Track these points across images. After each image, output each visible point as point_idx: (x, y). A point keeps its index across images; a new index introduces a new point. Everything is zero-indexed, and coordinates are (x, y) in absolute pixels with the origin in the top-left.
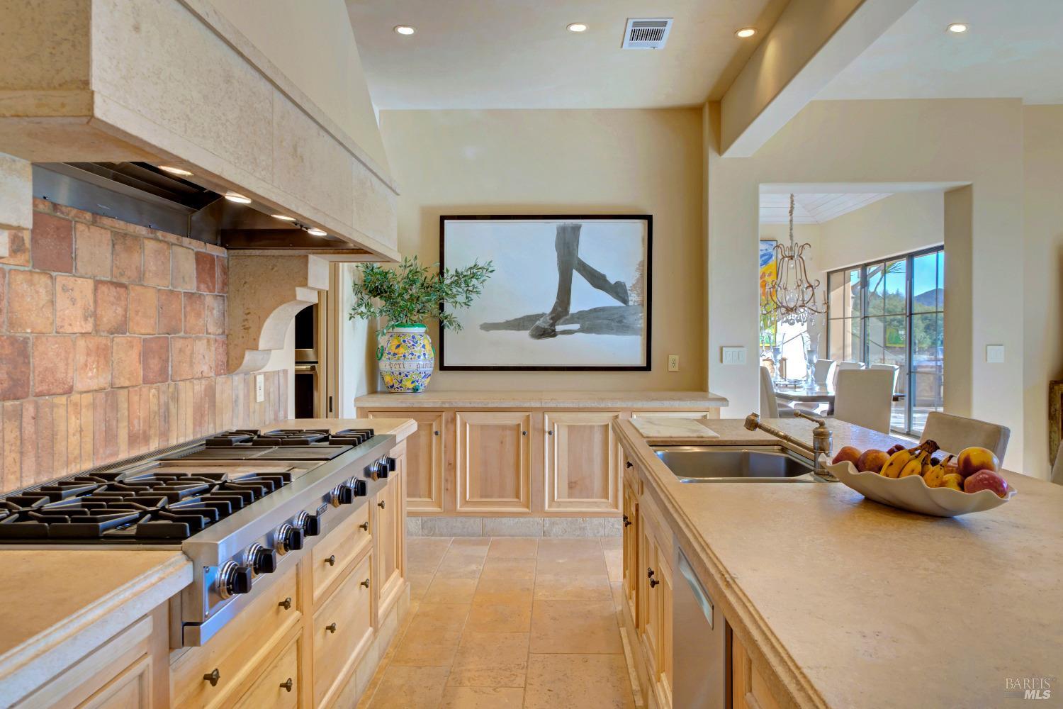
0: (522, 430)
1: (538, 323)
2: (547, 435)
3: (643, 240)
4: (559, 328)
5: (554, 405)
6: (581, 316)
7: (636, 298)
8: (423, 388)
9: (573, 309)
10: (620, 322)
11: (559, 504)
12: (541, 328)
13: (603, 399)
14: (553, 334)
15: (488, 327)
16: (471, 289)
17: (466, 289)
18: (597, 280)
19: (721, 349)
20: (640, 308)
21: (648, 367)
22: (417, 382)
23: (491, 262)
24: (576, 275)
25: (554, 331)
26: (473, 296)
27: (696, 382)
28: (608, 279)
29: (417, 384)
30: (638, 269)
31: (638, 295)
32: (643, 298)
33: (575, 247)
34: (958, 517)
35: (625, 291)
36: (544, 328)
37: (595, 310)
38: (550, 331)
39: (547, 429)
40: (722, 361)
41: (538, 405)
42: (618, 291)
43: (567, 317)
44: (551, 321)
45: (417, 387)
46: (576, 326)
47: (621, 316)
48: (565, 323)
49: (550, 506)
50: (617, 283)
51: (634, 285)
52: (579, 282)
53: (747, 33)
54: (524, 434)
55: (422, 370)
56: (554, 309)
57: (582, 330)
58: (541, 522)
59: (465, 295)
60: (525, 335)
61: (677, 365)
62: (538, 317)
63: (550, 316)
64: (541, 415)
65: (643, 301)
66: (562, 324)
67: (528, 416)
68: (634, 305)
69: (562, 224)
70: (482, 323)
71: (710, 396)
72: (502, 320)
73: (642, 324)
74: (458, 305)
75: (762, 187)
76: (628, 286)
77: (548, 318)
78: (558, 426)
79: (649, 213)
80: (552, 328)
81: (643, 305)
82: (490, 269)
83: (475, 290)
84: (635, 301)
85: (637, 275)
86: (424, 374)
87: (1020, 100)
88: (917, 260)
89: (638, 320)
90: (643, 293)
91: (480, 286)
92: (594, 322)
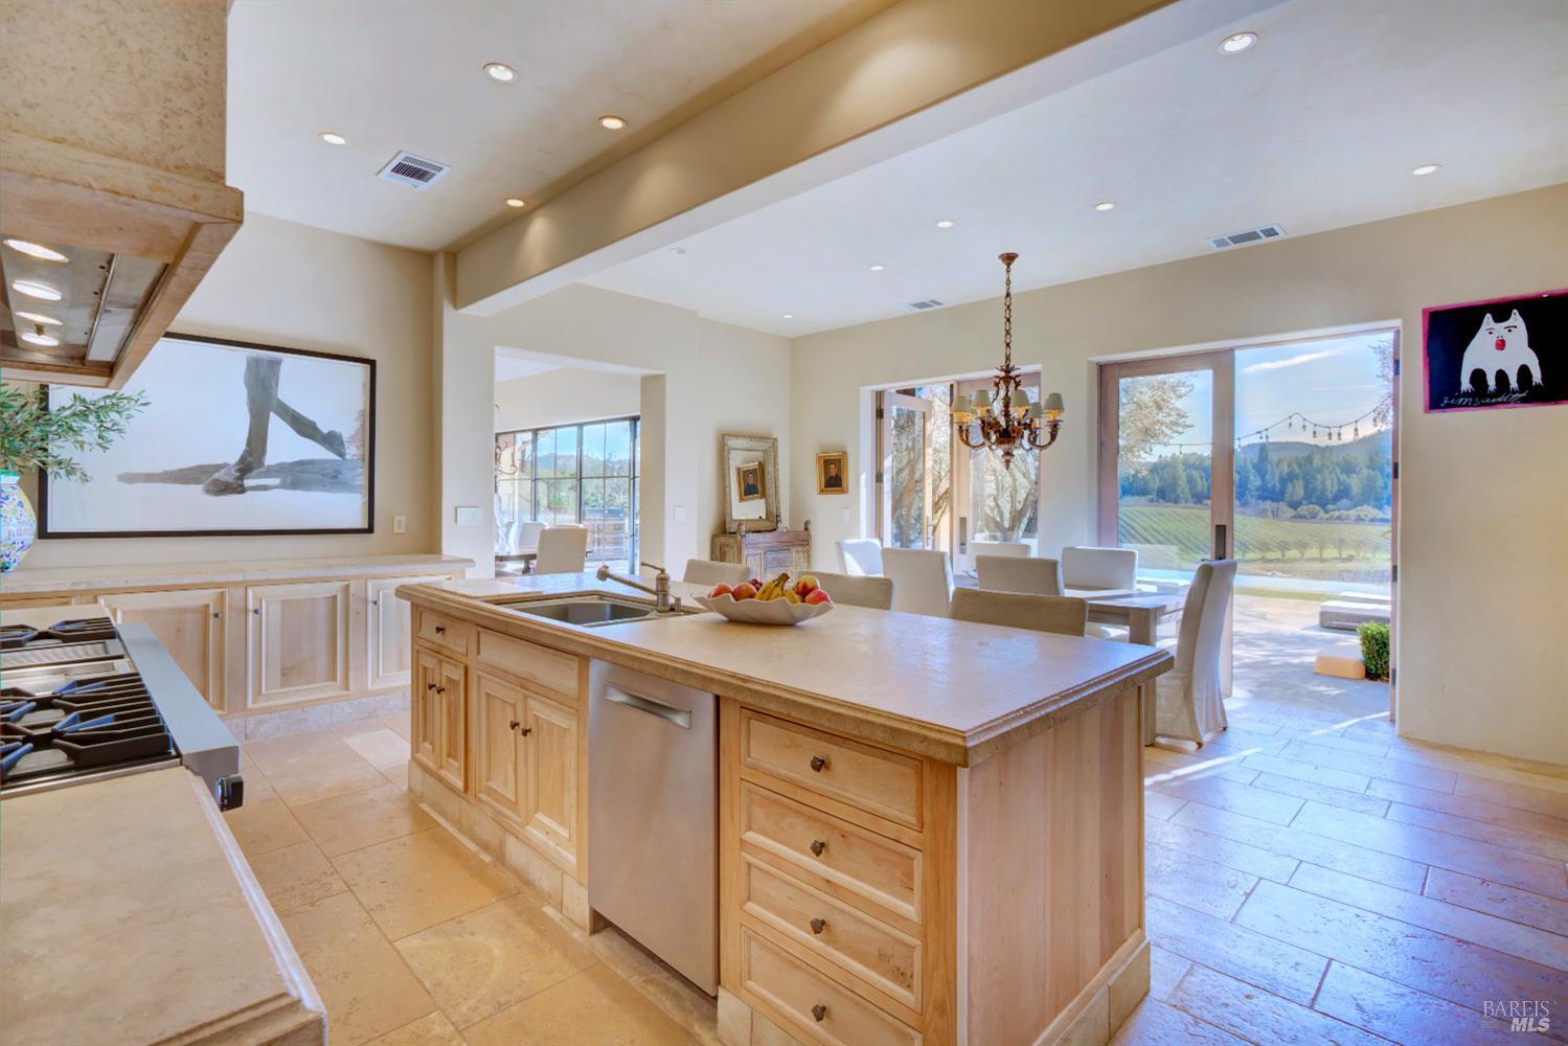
0: (212, 610)
1: (216, 475)
2: (251, 615)
3: (364, 386)
4: (248, 483)
5: (264, 577)
6: (280, 469)
7: (354, 451)
8: (15, 565)
9: (271, 459)
10: (335, 477)
11: (268, 698)
12: (222, 482)
13: (330, 567)
14: (241, 490)
15: (129, 478)
16: (109, 425)
17: (98, 425)
18: (304, 427)
19: (456, 509)
20: (360, 463)
21: (370, 530)
22: (8, 556)
23: (143, 391)
24: (273, 417)
25: (242, 486)
26: (110, 435)
27: (428, 543)
28: (319, 426)
29: (7, 559)
30: (356, 418)
31: (357, 447)
32: (364, 451)
33: (273, 384)
34: (799, 624)
35: (342, 443)
36: (226, 483)
37: (301, 463)
38: (235, 485)
39: (251, 607)
40: (456, 521)
41: (240, 578)
42: (331, 441)
43: (261, 470)
44: (238, 474)
45: (7, 565)
46: (276, 481)
47: (336, 471)
48: (259, 476)
49: (254, 702)
50: (330, 433)
51: (352, 436)
52: (277, 428)
53: (516, 203)
54: (216, 615)
55: (16, 538)
56: (242, 460)
57: (283, 486)
58: (242, 723)
59: (96, 434)
60: (196, 490)
61: (404, 527)
62: (218, 468)
63: (238, 467)
64: (242, 590)
65: (364, 455)
66: (254, 478)
67: (222, 594)
68: (353, 460)
69: (255, 355)
70: (122, 471)
71: (444, 559)
72: (159, 469)
73: (363, 480)
74: (86, 447)
75: (498, 349)
76: (345, 437)
77: (233, 470)
78: (267, 602)
79: (372, 358)
80: (240, 482)
81: (363, 460)
82: (142, 401)
83: (115, 427)
84: (354, 455)
85: (357, 425)
86: (21, 545)
87: (696, 312)
88: (585, 428)
89: (358, 476)
90: (364, 446)
91: (123, 422)
92: (297, 476)
